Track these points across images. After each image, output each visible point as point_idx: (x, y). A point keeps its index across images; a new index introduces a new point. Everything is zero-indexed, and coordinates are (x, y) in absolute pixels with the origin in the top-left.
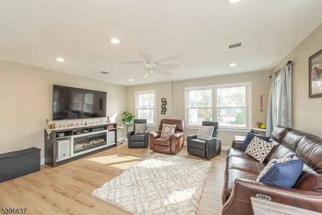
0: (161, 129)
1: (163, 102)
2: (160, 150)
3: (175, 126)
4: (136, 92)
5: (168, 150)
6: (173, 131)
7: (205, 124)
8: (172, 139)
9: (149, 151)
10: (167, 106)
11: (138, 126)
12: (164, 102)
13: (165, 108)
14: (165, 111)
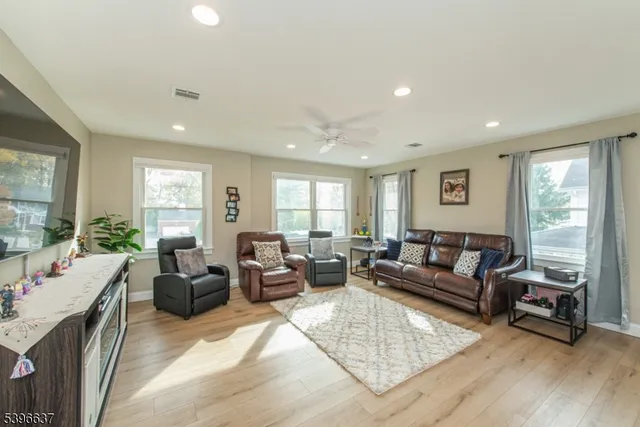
1: (232, 195)
4: (136, 160)
8: (299, 266)
10: (240, 205)
13: (235, 208)
14: (236, 216)
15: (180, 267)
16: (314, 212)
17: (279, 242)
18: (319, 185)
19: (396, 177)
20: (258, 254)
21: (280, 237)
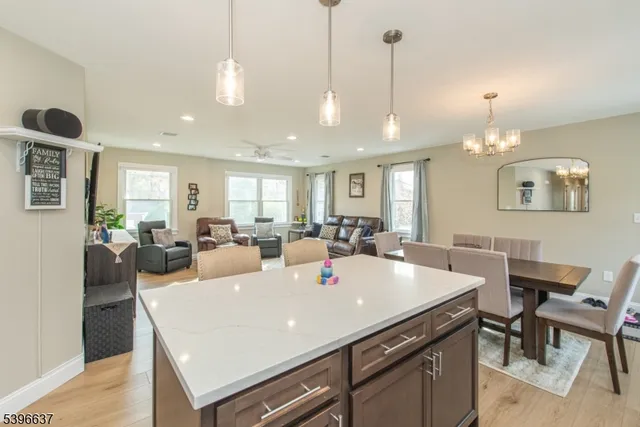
1: (193, 189)
6: (230, 232)
8: (244, 241)
10: (199, 197)
13: (195, 200)
14: (196, 205)
15: (155, 240)
16: (260, 204)
17: (229, 225)
18: (264, 181)
19: (323, 176)
20: (213, 233)
21: (230, 222)
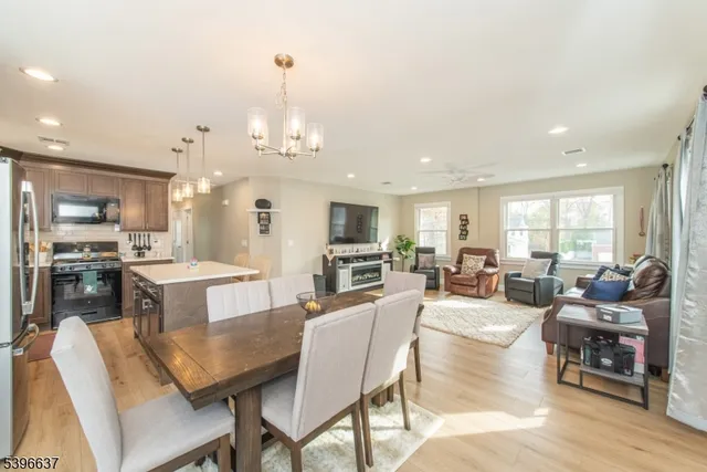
0: (460, 261)
1: (463, 220)
2: (460, 291)
3: (484, 257)
4: (416, 205)
5: (474, 291)
6: (481, 265)
7: (536, 255)
8: (480, 276)
9: (443, 292)
10: (469, 228)
11: (423, 257)
12: (465, 221)
13: (466, 230)
14: (466, 235)
15: (419, 263)
16: (554, 232)
